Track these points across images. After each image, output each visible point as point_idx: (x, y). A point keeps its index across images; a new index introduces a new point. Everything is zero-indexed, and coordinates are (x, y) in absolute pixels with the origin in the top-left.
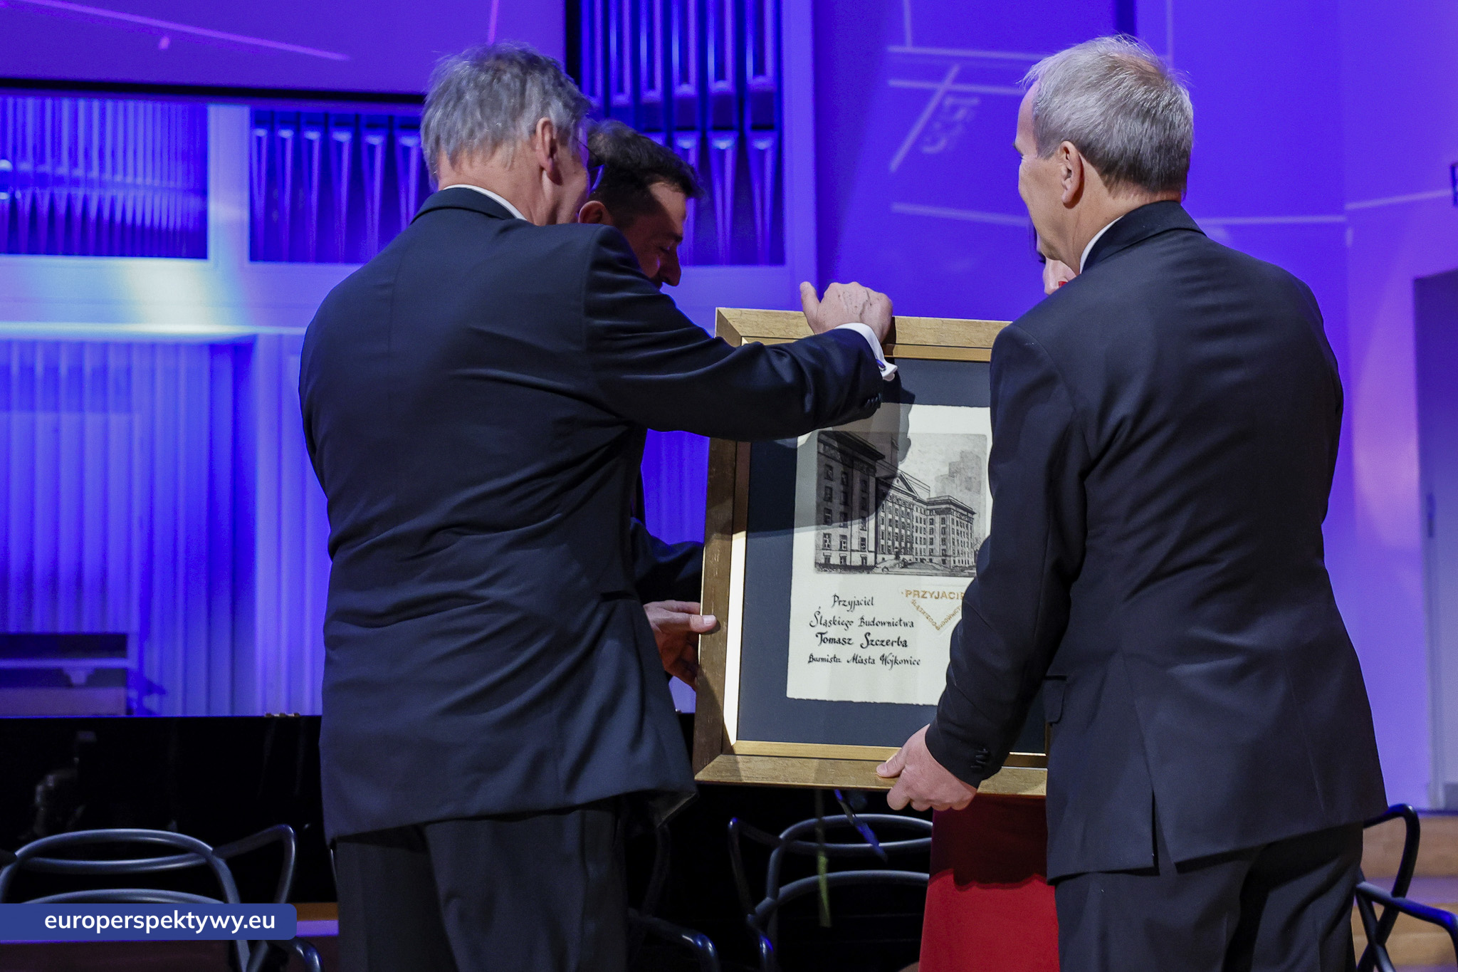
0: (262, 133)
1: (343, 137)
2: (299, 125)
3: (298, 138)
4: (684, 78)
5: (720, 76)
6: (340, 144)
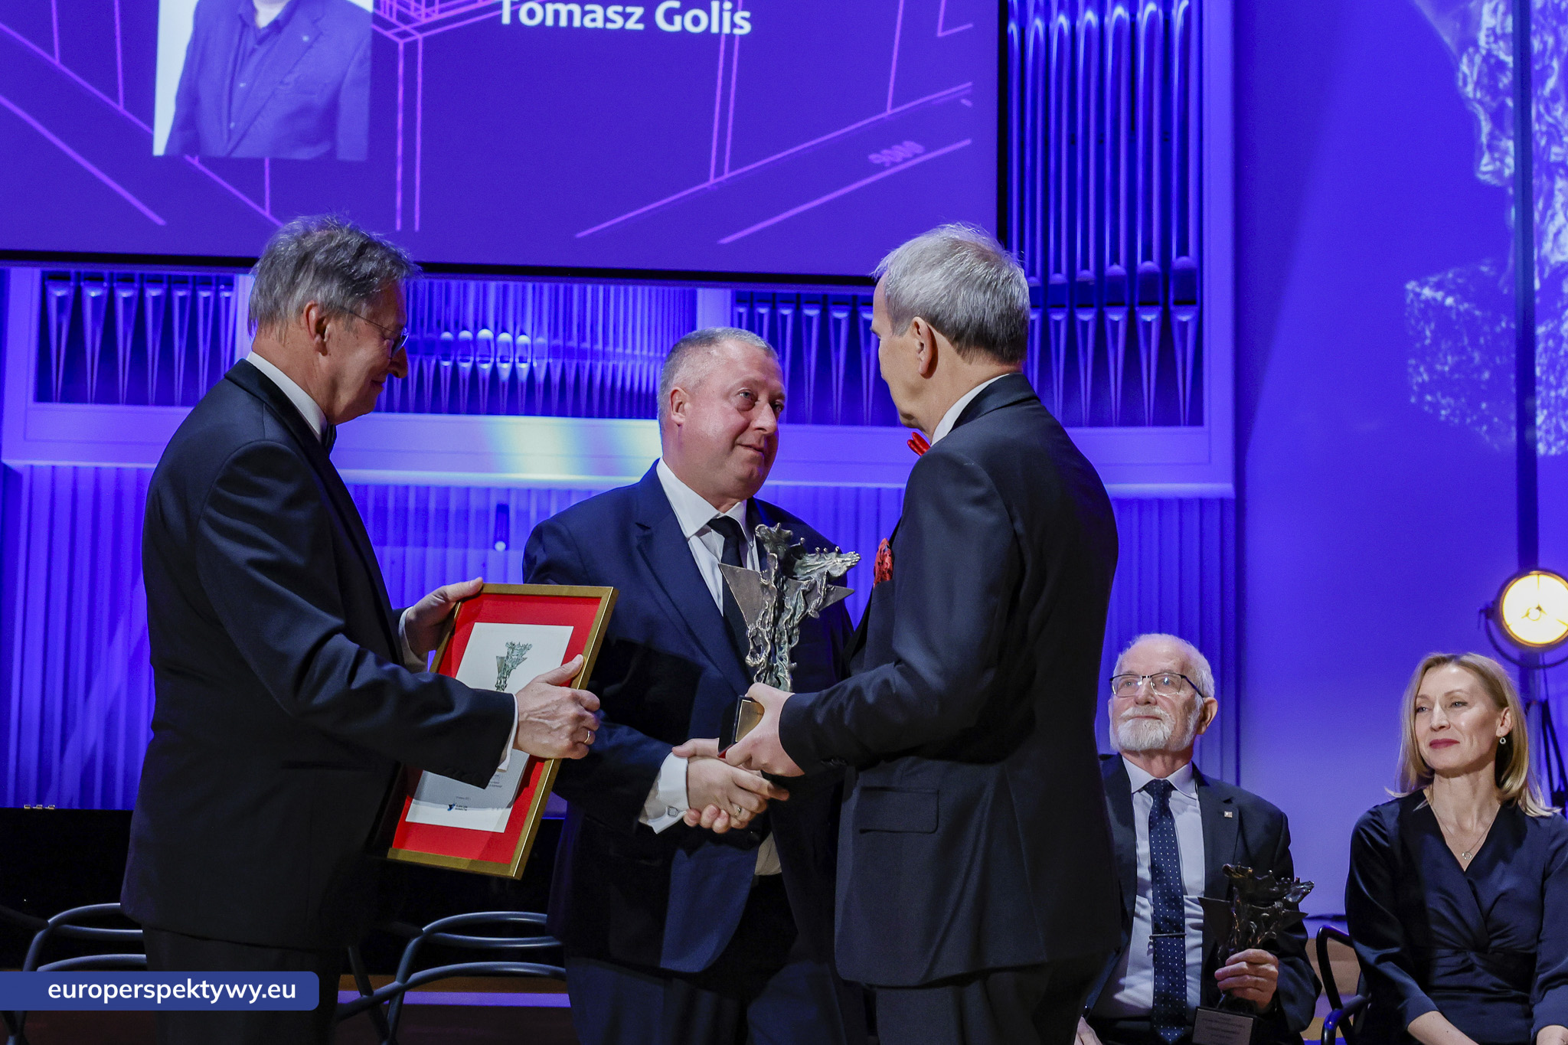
0: (742, 310)
1: (813, 313)
2: (774, 302)
3: (773, 314)
4: (1115, 259)
5: (1147, 256)
6: (810, 319)
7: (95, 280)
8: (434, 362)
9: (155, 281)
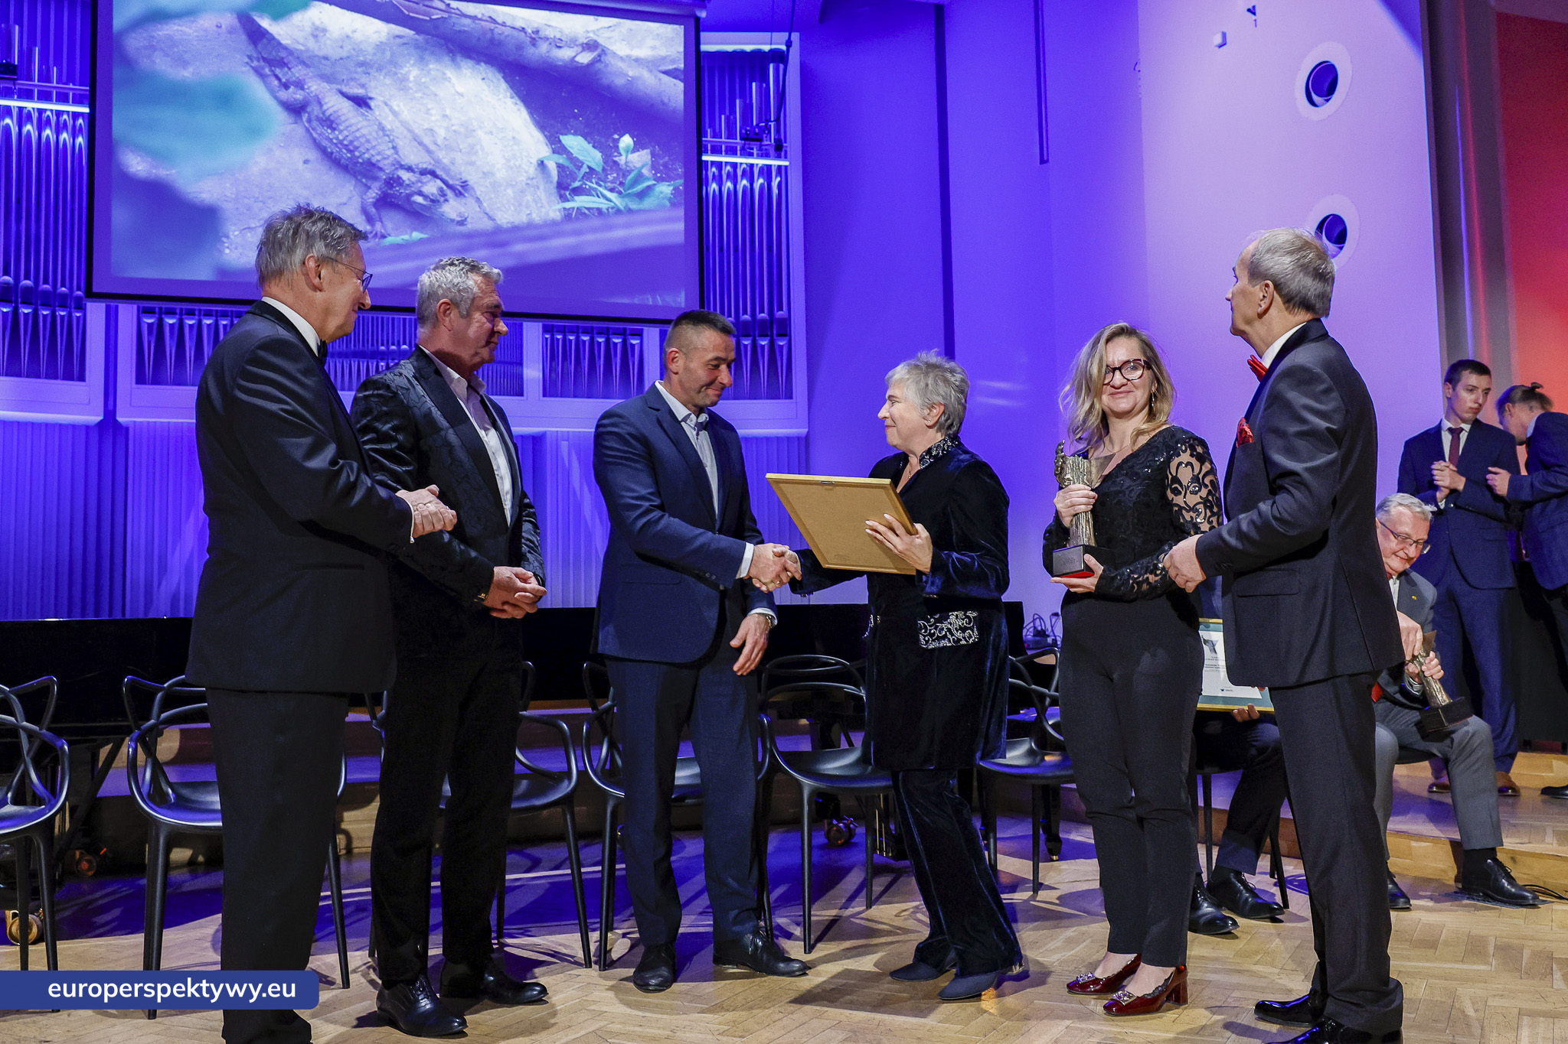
0: (547, 336)
1: (586, 338)
2: (563, 331)
3: (564, 339)
4: (745, 312)
5: (762, 311)
6: (584, 341)
7: (171, 313)
8: (375, 363)
9: (208, 314)
